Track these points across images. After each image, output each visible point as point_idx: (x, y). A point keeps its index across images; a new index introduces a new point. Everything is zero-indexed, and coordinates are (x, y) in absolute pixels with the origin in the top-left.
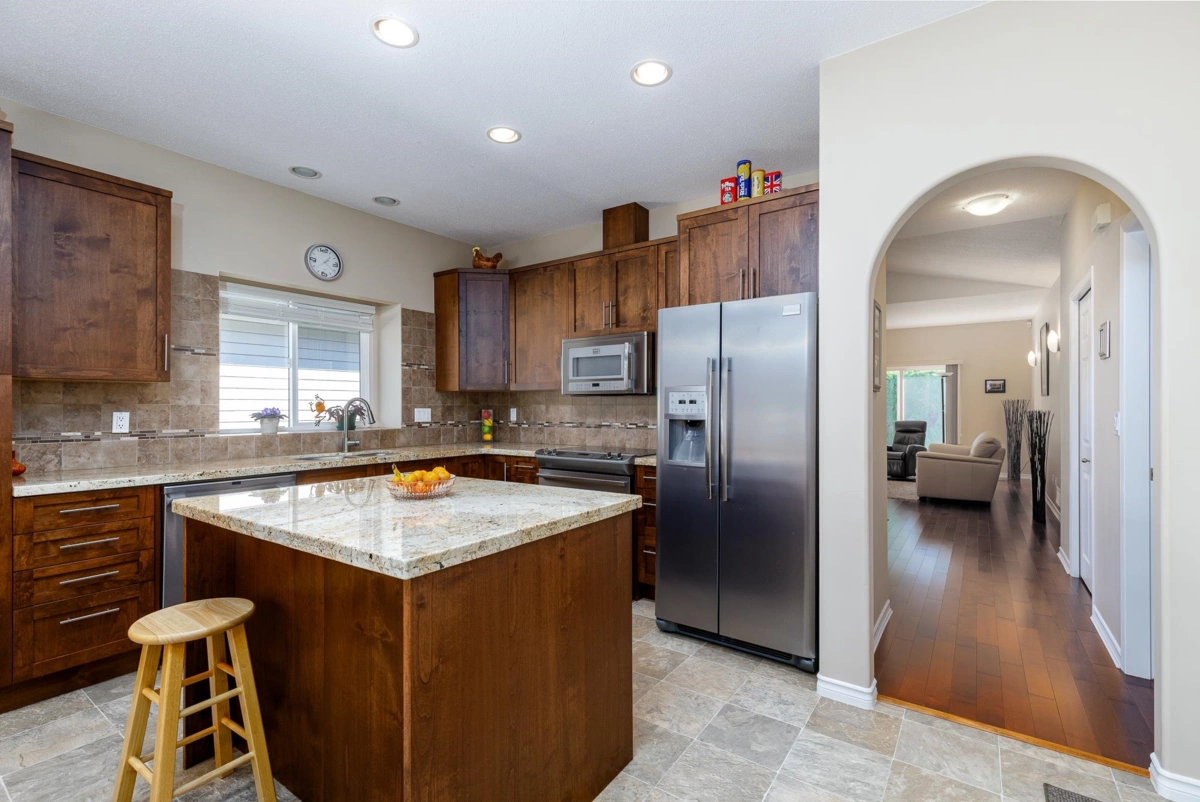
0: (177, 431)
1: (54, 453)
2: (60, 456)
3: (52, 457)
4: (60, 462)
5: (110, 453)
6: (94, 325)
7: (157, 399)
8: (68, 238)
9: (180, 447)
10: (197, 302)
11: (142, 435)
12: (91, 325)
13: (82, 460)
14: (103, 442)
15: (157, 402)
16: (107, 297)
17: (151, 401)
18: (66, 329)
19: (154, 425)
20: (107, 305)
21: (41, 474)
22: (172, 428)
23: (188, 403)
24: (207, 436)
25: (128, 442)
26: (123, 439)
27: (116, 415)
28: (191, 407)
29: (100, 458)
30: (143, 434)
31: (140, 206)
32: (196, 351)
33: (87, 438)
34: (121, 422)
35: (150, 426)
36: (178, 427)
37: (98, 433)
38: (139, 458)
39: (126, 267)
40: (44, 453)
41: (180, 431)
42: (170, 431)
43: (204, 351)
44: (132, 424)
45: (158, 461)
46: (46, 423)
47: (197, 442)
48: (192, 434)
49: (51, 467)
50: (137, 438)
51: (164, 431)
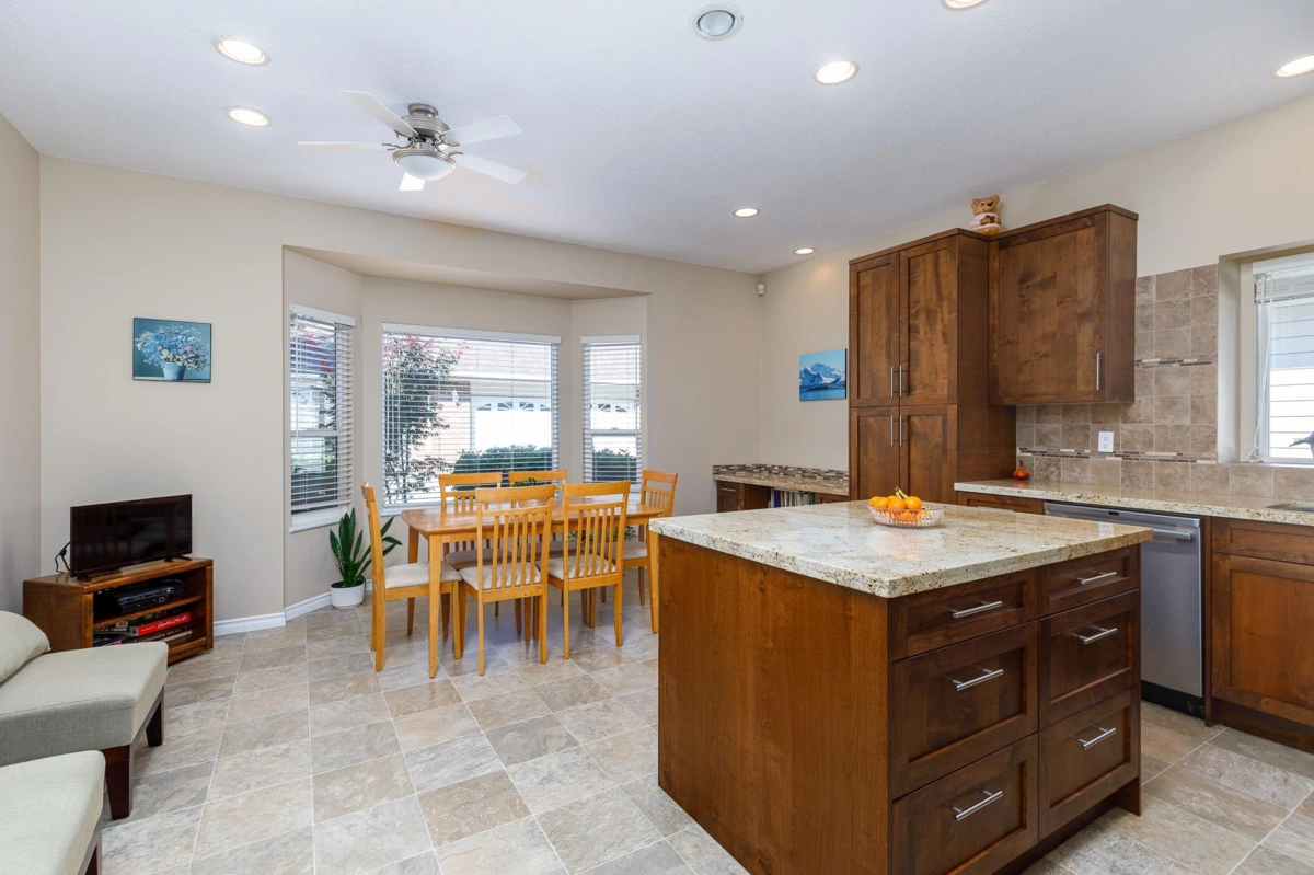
0: (1162, 454)
1: (1056, 465)
2: (1059, 469)
3: (1053, 469)
4: (1059, 474)
5: (1097, 471)
6: (1045, 355)
7: (1141, 418)
8: (1028, 287)
9: (1166, 472)
10: (1187, 304)
11: (1125, 456)
12: (1043, 355)
13: (1075, 474)
14: (1091, 459)
15: (1141, 422)
16: (1054, 329)
17: (1134, 421)
18: (1026, 363)
19: (1138, 446)
20: (1054, 335)
21: (1046, 481)
22: (1157, 451)
23: (1177, 423)
24: (1199, 462)
25: (1112, 461)
26: (1108, 458)
27: (1101, 434)
28: (1179, 427)
29: (1089, 474)
30: (1127, 455)
31: (1080, 233)
32: (1185, 361)
33: (1080, 456)
34: (1106, 441)
35: (1134, 448)
36: (1162, 450)
37: (1087, 451)
38: (1123, 479)
39: (1068, 296)
40: (1049, 465)
41: (1166, 454)
42: (1154, 454)
43: (1195, 360)
44: (1116, 444)
45: (1141, 485)
46: (1050, 440)
47: (1187, 467)
48: (1179, 458)
49: (1053, 477)
50: (1120, 459)
51: (1148, 453)
